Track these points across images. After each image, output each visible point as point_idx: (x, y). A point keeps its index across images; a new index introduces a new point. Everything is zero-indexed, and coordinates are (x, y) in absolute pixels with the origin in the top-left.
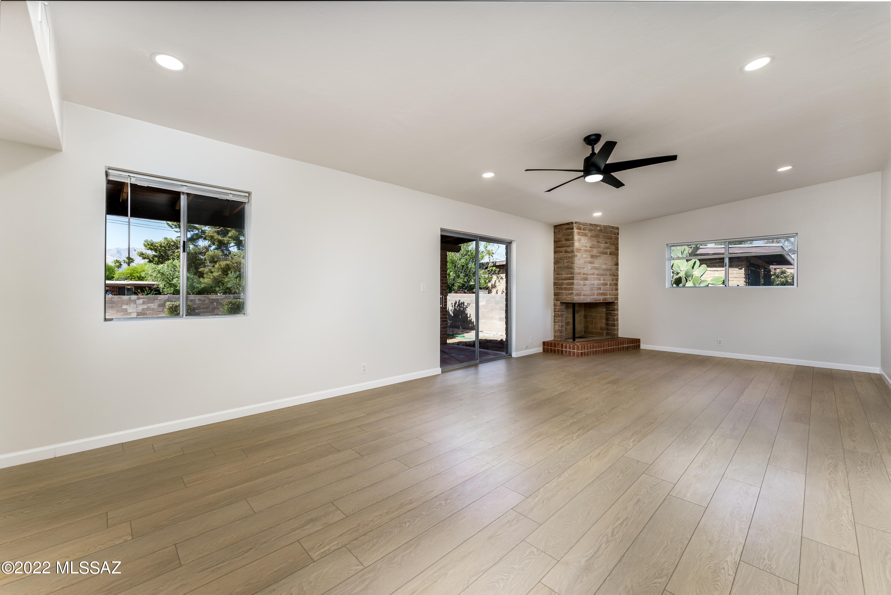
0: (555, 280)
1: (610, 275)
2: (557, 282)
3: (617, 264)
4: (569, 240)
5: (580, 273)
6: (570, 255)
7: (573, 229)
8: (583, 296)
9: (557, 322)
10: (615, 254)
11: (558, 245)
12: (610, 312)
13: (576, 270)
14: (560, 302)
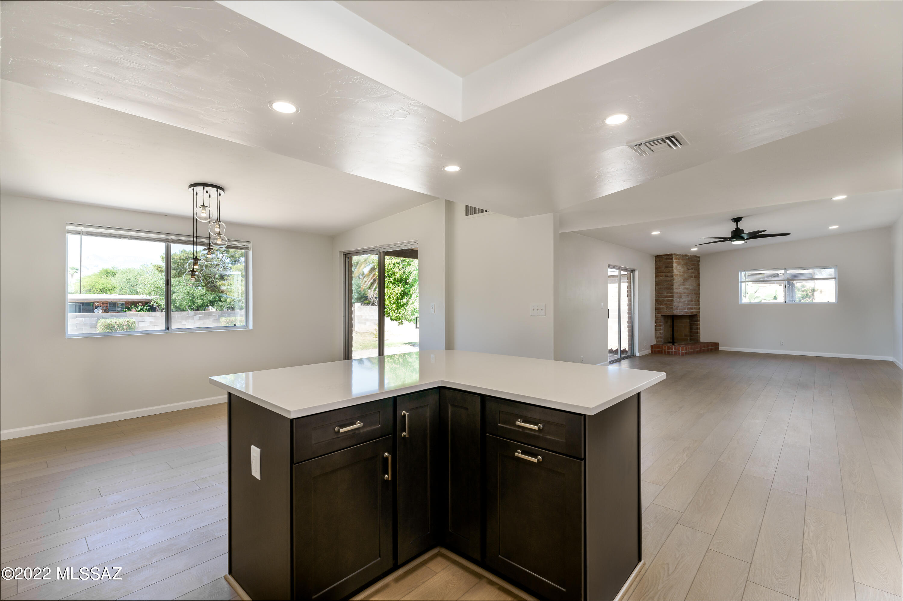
0: (656, 298)
1: (694, 293)
2: (658, 300)
3: (699, 285)
4: (669, 268)
5: (677, 293)
6: (669, 279)
7: (672, 259)
8: (679, 310)
9: (658, 330)
10: (697, 277)
11: (659, 271)
12: (694, 322)
13: (675, 291)
14: (661, 315)
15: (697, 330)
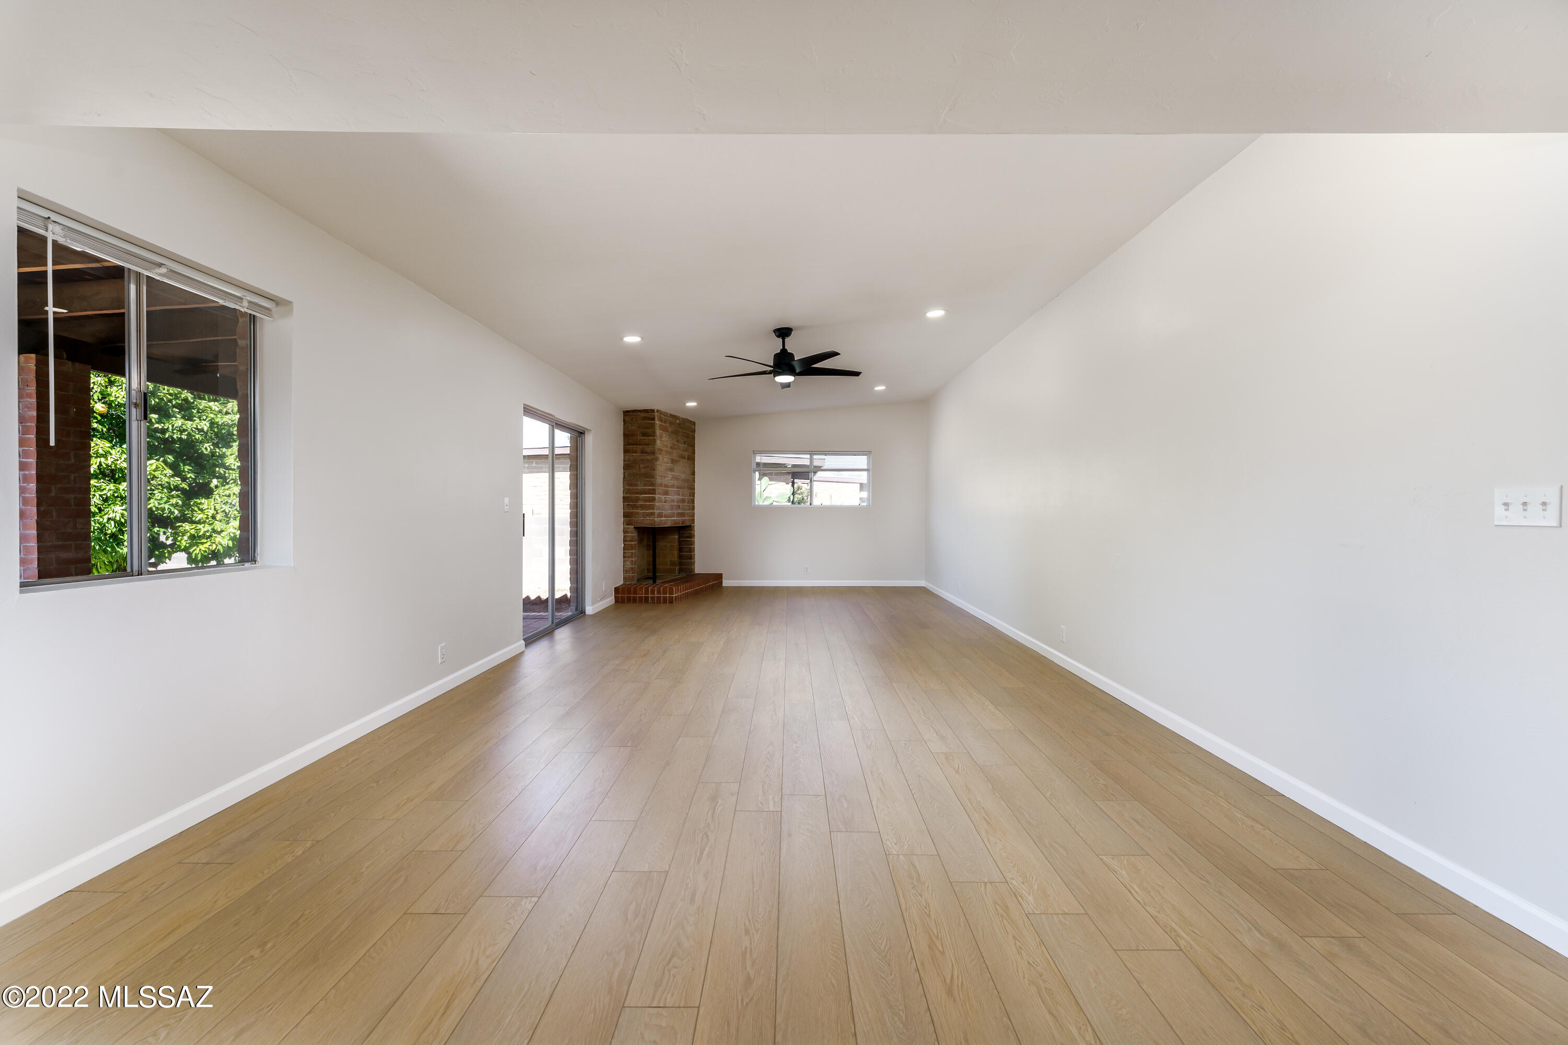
0: (625, 493)
1: (688, 488)
2: (629, 497)
3: (693, 474)
4: (649, 436)
5: (661, 485)
6: (649, 458)
7: (653, 419)
8: (665, 517)
9: (629, 557)
10: (691, 459)
11: (630, 441)
12: (685, 539)
13: (659, 480)
14: (633, 527)
15: (690, 554)
